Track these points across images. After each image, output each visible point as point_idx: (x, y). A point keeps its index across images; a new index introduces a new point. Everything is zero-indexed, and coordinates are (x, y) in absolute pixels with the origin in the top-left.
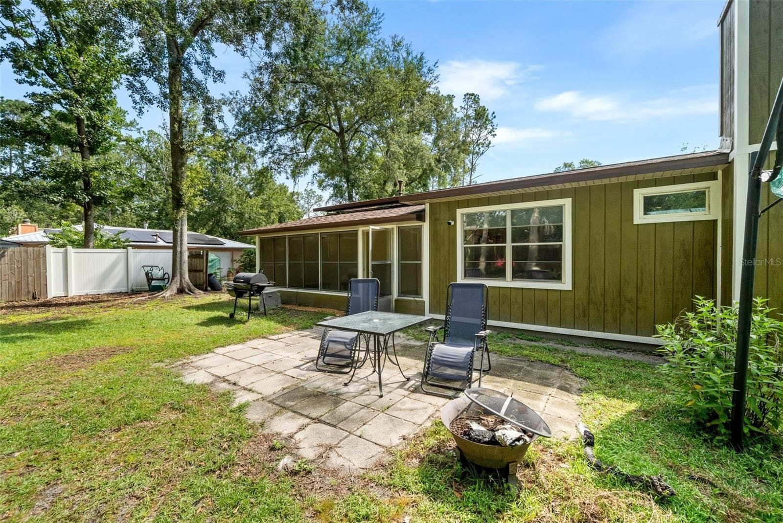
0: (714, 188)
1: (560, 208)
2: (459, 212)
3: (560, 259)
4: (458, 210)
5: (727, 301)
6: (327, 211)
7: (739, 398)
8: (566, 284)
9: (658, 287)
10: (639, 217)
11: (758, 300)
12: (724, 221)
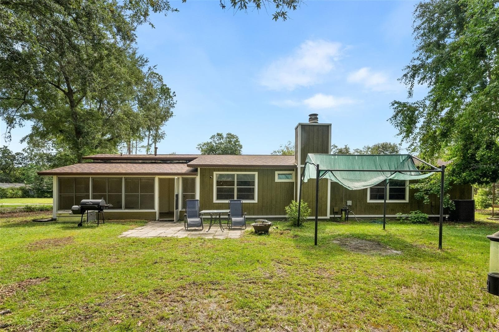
0: (294, 173)
1: (254, 175)
2: (215, 173)
3: (254, 193)
4: (214, 172)
5: (296, 201)
6: (93, 160)
7: (299, 217)
8: (256, 201)
9: (281, 200)
10: (277, 180)
11: (302, 200)
12: (296, 182)
